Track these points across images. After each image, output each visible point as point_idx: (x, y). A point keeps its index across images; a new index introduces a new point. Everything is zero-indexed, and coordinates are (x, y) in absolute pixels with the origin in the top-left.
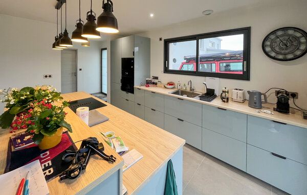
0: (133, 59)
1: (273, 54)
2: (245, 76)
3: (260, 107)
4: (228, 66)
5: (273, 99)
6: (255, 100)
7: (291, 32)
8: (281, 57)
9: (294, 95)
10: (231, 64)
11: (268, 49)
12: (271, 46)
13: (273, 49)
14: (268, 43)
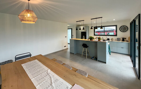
0: (86, 32)
1: (122, 31)
2: (116, 35)
3: (119, 41)
4: (109, 34)
5: (122, 39)
6: (118, 39)
7: (125, 26)
8: (123, 31)
9: (125, 38)
10: (110, 33)
11: (121, 30)
12: (121, 29)
13: (122, 30)
14: (120, 28)
